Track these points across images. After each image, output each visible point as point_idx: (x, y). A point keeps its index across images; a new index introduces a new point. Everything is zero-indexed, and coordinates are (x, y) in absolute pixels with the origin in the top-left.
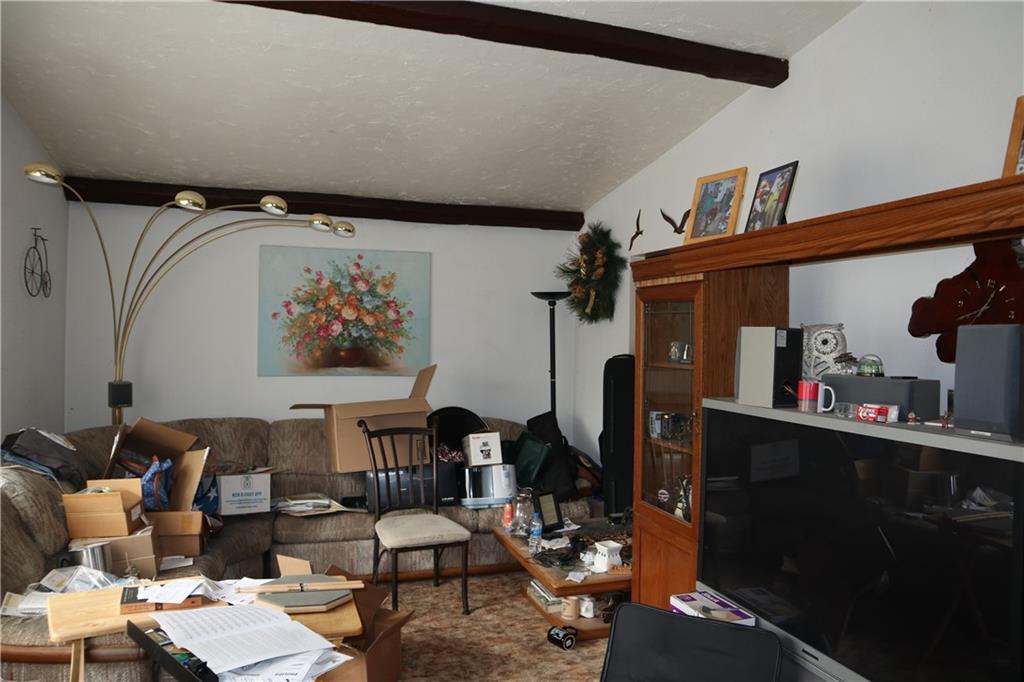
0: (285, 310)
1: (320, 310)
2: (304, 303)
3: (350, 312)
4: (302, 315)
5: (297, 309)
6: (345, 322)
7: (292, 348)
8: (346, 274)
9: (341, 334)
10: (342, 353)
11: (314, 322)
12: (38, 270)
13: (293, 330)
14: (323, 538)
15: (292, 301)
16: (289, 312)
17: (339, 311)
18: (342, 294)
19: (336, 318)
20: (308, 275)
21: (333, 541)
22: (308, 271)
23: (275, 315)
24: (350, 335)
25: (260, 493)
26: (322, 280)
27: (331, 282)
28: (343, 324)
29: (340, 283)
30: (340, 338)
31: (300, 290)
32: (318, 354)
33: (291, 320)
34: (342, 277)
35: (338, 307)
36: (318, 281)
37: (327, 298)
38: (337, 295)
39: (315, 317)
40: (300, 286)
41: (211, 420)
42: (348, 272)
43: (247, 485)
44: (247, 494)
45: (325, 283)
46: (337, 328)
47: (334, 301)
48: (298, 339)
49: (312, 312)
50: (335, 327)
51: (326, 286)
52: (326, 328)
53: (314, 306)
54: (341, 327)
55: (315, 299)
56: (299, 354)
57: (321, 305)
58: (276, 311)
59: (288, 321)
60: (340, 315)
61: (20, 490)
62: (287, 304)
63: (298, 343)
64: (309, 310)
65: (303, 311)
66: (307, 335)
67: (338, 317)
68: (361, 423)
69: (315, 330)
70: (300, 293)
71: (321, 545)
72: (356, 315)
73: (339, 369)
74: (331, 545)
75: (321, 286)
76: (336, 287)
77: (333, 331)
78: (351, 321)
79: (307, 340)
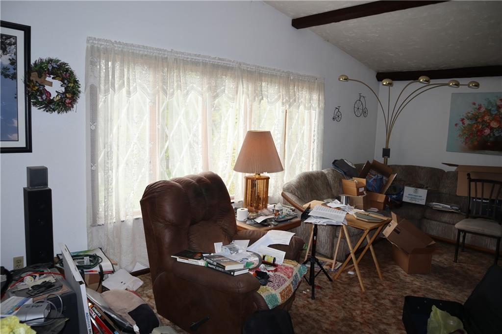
0: (461, 122)
1: (479, 122)
2: (471, 119)
3: (495, 124)
4: (469, 124)
5: (467, 122)
6: (492, 129)
7: (463, 140)
8: (494, 105)
9: (489, 134)
10: (489, 144)
11: (475, 128)
12: (361, 107)
13: (464, 132)
14: (443, 221)
15: (465, 118)
16: (463, 123)
17: (489, 123)
18: (491, 115)
19: (487, 127)
20: (475, 106)
21: (447, 223)
22: (474, 104)
23: (456, 125)
24: (494, 135)
25: (421, 197)
26: (481, 108)
27: (486, 109)
28: (491, 130)
29: (490, 109)
30: (488, 136)
31: (469, 113)
32: (476, 143)
33: (464, 127)
34: (492, 107)
35: (488, 121)
36: (479, 109)
37: (483, 117)
38: (489, 115)
39: (476, 126)
40: (469, 112)
41: (419, 167)
42: (496, 104)
43: (416, 192)
44: (416, 196)
45: (483, 110)
46: (487, 131)
47: (487, 118)
48: (466, 136)
49: (475, 124)
50: (486, 131)
51: (483, 111)
52: (481, 131)
53: (476, 121)
54: (489, 131)
55: (477, 117)
56: (466, 143)
57: (479, 120)
58: (457, 123)
59: (462, 127)
60: (489, 125)
61: (330, 175)
62: (462, 120)
63: (467, 138)
64: (473, 123)
65: (470, 123)
66: (471, 134)
67: (489, 126)
68: (469, 175)
69: (475, 132)
70: (469, 115)
71: (442, 224)
72: (498, 125)
73: (486, 151)
74: (446, 225)
75: (480, 111)
76: (488, 112)
77: (485, 133)
78: (495, 128)
79: (471, 137)
